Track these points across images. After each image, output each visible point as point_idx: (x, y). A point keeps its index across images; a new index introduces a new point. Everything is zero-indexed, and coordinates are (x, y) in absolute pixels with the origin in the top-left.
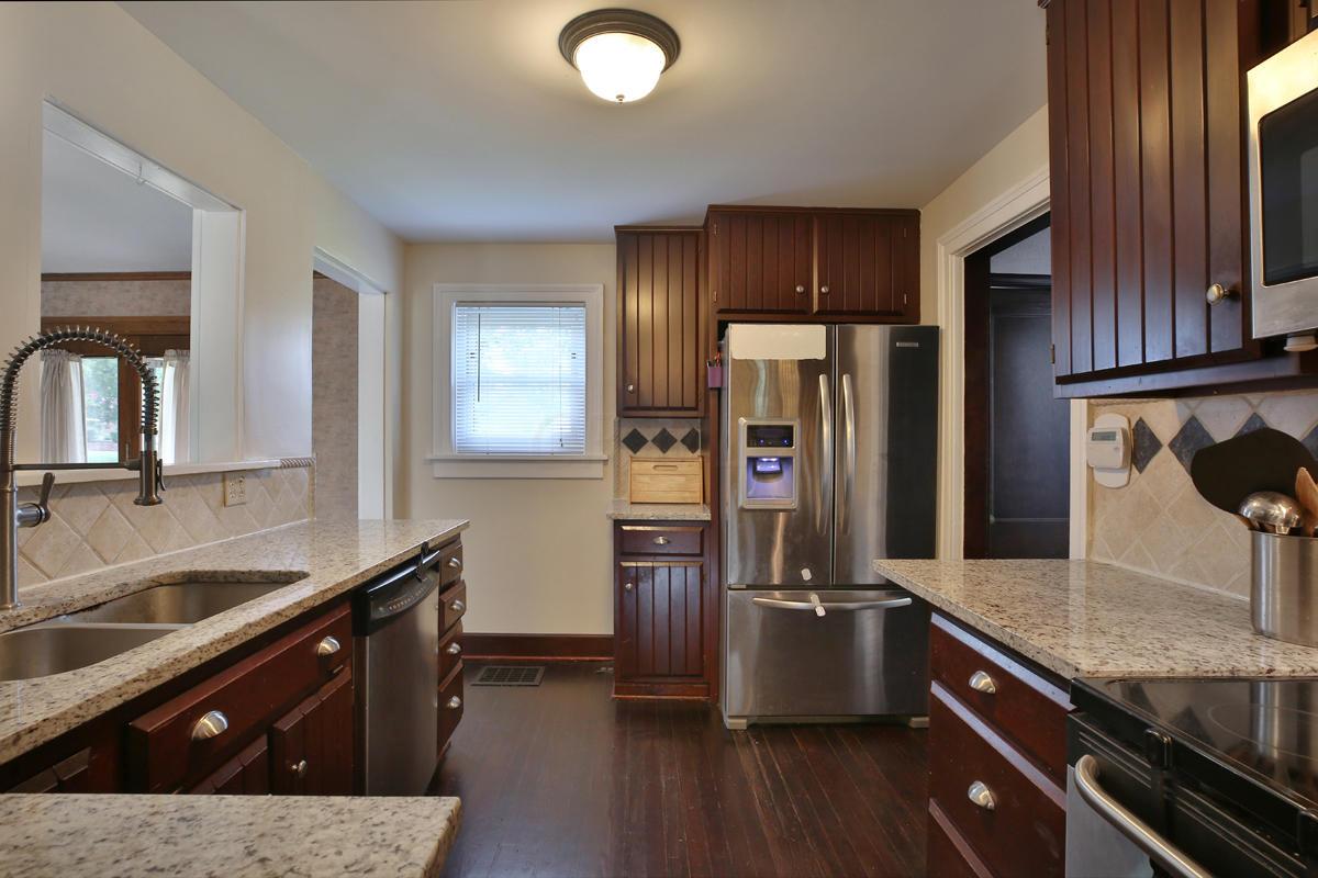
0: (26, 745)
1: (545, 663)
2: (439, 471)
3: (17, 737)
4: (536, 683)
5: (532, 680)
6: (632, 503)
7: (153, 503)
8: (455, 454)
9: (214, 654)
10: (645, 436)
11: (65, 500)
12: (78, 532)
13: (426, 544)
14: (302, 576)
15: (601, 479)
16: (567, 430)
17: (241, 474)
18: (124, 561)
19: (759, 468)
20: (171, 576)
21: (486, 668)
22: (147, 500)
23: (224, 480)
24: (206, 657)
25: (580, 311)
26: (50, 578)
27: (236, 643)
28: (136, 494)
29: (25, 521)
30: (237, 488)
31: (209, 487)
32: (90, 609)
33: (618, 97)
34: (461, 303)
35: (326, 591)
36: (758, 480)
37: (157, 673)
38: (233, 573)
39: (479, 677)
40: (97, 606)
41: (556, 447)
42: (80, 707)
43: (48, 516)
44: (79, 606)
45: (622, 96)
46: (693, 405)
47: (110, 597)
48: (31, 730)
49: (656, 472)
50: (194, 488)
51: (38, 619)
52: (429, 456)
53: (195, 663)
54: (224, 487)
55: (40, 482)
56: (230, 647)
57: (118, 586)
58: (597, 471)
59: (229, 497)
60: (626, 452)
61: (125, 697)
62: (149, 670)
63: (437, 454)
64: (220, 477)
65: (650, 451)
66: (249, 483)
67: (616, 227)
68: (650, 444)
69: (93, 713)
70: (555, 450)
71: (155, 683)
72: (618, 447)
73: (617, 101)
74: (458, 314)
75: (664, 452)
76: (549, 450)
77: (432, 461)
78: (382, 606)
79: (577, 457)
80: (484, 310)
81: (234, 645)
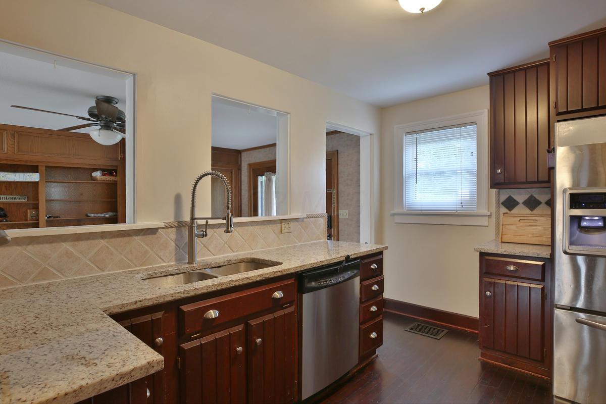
0: (139, 305)
1: (446, 328)
2: (398, 219)
3: (136, 302)
4: (438, 337)
5: (437, 336)
6: (502, 242)
7: (229, 232)
8: (405, 211)
9: (214, 289)
10: (517, 200)
11: (219, 229)
12: (223, 240)
13: (348, 256)
14: (279, 264)
15: (487, 226)
16: (467, 198)
17: (289, 220)
18: (241, 251)
19: (584, 224)
20: (247, 259)
21: (416, 323)
22: (227, 231)
23: (281, 223)
24: (209, 290)
25: (473, 127)
26: (214, 255)
27: (225, 286)
28: (225, 229)
29: (198, 236)
30: (287, 226)
31: (275, 226)
32: (218, 267)
33: (420, 10)
34: (408, 133)
35: (276, 272)
36: (580, 231)
37: (188, 292)
38: (264, 260)
39: (410, 327)
40: (220, 267)
41: (459, 207)
42: (157, 297)
43: (206, 235)
44: (213, 266)
45: (423, 9)
46: (547, 179)
47: (224, 264)
48: (140, 301)
49: (521, 224)
50: (268, 226)
51: (199, 268)
52: (392, 212)
53: (205, 291)
54: (281, 225)
55: (205, 223)
56: (222, 288)
57: (227, 260)
58: (484, 221)
59: (283, 229)
60: (504, 210)
61: (174, 297)
62: (184, 290)
63: (396, 211)
64: (280, 222)
65: (521, 210)
66: (292, 224)
67: (489, 74)
68: (521, 206)
69: (162, 300)
70: (458, 209)
71: (186, 295)
72: (498, 207)
73: (420, 12)
74: (407, 139)
75: (532, 211)
76: (455, 209)
77: (394, 215)
78: (314, 281)
79: (472, 213)
80: (419, 135)
81: (224, 287)
